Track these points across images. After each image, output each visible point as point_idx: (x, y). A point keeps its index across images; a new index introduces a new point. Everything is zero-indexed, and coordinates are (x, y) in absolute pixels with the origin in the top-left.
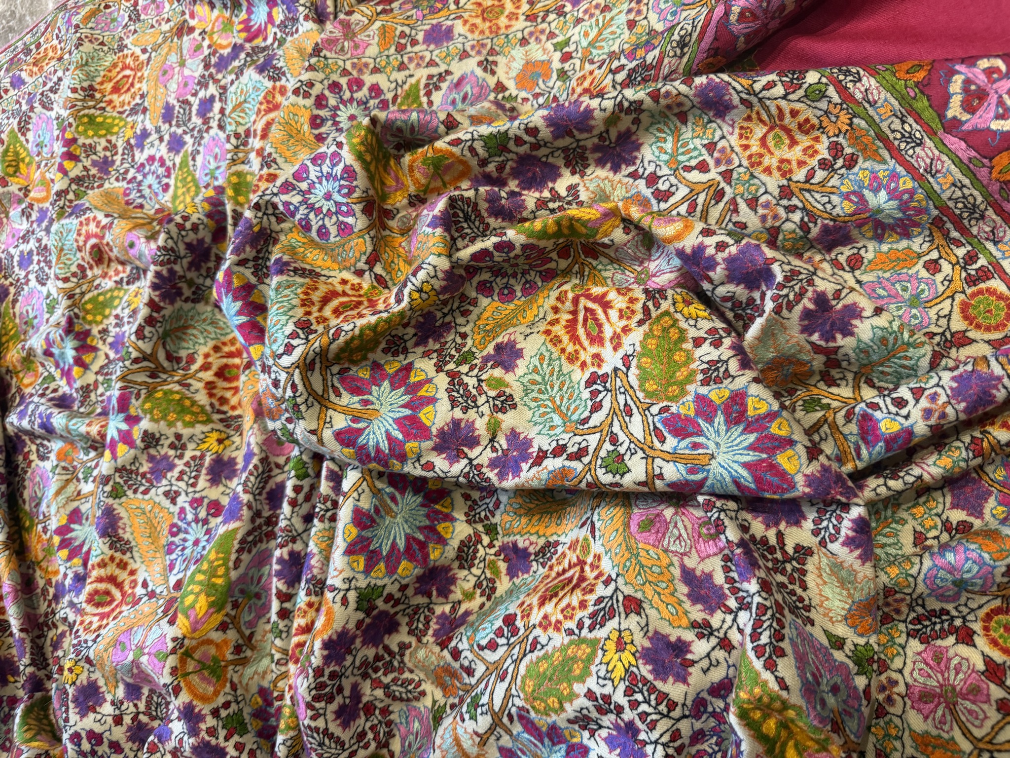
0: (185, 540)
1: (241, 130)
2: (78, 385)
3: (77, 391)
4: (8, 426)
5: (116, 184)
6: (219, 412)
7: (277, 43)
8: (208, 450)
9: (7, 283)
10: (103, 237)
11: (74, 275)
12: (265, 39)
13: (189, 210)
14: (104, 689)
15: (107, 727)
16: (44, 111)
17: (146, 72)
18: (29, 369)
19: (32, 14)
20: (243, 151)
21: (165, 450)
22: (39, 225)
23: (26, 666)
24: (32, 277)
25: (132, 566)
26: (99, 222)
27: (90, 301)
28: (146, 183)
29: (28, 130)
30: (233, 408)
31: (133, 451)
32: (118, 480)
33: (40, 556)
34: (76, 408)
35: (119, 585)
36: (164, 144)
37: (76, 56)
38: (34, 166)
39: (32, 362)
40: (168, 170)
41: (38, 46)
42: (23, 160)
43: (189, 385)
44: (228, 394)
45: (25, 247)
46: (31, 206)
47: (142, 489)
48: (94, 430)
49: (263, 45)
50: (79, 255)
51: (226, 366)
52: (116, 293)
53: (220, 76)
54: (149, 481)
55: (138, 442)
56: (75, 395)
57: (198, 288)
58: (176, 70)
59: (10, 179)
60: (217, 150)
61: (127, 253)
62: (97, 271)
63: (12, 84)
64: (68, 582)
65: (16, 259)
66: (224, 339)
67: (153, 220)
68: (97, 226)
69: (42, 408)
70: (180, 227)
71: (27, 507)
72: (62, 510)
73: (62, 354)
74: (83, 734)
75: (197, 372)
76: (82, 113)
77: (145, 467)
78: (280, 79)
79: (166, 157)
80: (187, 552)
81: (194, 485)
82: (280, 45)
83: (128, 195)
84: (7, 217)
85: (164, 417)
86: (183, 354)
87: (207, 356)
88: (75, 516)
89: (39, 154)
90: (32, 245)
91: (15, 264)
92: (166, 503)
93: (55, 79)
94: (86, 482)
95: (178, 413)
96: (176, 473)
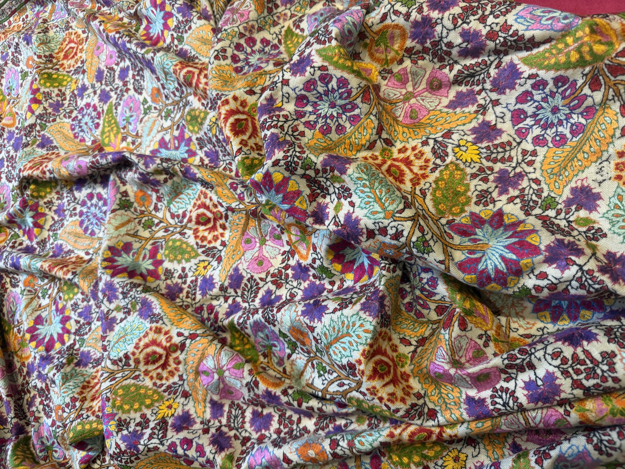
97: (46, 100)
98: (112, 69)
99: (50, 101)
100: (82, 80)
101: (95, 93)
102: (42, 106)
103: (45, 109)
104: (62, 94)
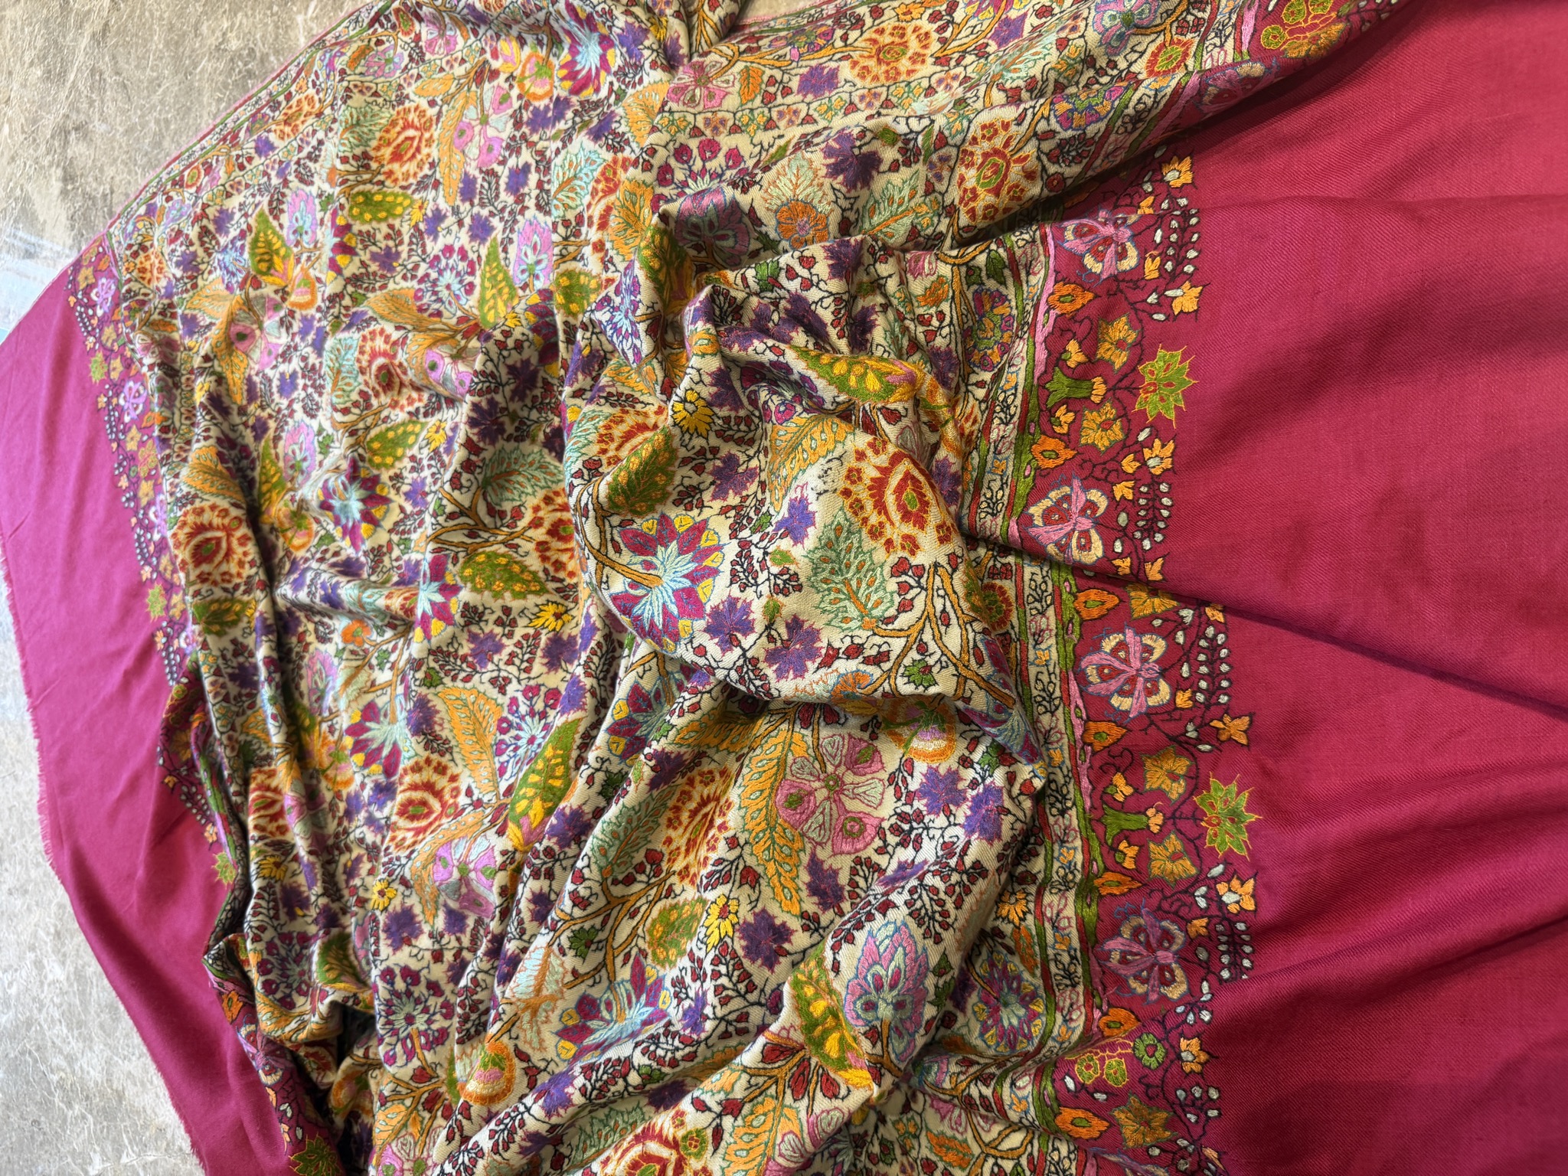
0: (517, 738)
1: (571, 216)
2: (366, 546)
4: (279, 600)
5: (404, 284)
6: (555, 579)
7: (613, 98)
8: (543, 627)
9: (265, 414)
10: (394, 356)
11: (356, 404)
12: (597, 90)
13: (510, 323)
14: (420, 918)
15: (424, 963)
17: (435, 131)
18: (299, 526)
19: (277, 52)
20: (574, 244)
21: (490, 627)
22: (303, 339)
24: (297, 406)
25: (453, 770)
26: (388, 337)
27: (377, 437)
30: (572, 574)
31: (450, 629)
32: (432, 664)
33: (326, 762)
34: (365, 576)
35: (438, 794)
36: (465, 229)
37: (343, 113)
38: (292, 260)
39: (304, 517)
40: (471, 264)
41: (289, 97)
42: (277, 252)
43: (517, 546)
44: (564, 558)
45: (286, 368)
47: (462, 675)
48: (396, 603)
49: (594, 98)
51: (560, 521)
52: (410, 428)
53: (535, 138)
54: (471, 665)
55: (458, 618)
57: (522, 423)
58: (477, 129)
60: (536, 238)
61: (427, 377)
62: (385, 399)
63: (259, 151)
64: (367, 793)
65: (275, 383)
66: (555, 487)
67: (456, 332)
68: (386, 342)
69: (325, 576)
70: (501, 345)
71: (305, 702)
73: (345, 508)
74: (397, 971)
75: (525, 529)
78: (622, 150)
79: (467, 247)
80: (521, 752)
81: (527, 670)
82: (618, 99)
83: (420, 298)
84: (261, 328)
85: (488, 587)
86: (507, 506)
87: (537, 509)
88: (371, 712)
89: (298, 243)
90: (296, 364)
91: (275, 390)
92: (493, 692)
93: (314, 142)
94: (381, 669)
95: (506, 581)
102: (356, 259)
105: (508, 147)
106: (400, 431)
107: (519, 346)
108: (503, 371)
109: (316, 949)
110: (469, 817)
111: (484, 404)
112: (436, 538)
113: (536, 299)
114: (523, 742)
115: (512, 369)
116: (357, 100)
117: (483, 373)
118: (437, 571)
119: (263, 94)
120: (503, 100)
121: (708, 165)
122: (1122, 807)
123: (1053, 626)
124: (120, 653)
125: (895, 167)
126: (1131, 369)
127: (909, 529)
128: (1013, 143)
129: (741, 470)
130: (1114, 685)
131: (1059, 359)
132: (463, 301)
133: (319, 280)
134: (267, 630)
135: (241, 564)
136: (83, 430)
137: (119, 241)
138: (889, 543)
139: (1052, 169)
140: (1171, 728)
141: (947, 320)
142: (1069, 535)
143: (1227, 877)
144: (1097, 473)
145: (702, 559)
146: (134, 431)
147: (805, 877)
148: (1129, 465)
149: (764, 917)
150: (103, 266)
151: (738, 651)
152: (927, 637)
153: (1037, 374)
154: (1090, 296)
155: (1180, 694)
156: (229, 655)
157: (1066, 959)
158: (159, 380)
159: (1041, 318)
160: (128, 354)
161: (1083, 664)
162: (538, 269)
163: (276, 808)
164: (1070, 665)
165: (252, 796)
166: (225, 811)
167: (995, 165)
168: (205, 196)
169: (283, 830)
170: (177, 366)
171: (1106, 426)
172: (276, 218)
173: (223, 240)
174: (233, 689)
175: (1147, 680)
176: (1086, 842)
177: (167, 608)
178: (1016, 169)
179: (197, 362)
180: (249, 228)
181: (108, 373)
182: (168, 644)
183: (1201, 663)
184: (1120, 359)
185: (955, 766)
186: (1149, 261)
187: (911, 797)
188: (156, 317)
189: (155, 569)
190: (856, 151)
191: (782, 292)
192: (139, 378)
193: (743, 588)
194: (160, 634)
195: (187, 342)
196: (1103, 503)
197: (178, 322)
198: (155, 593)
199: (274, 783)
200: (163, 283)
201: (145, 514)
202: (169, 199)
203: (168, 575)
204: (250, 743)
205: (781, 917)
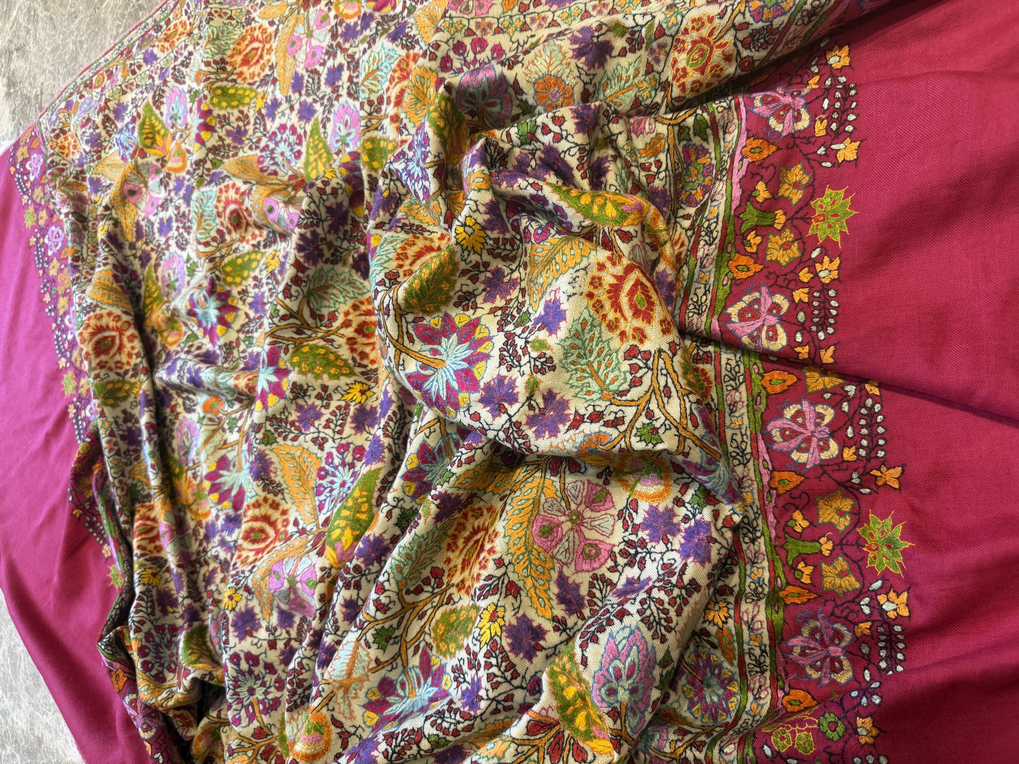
1: (374, 97)
2: (221, 342)
3: (220, 348)
4: (157, 382)
6: (360, 365)
7: (406, 11)
8: (352, 400)
9: (148, 248)
10: (242, 203)
11: (214, 239)
12: (394, 8)
13: (329, 175)
14: (259, 616)
15: (262, 650)
16: (177, 85)
17: (274, 44)
18: (173, 328)
20: (377, 118)
21: (312, 400)
22: (176, 194)
23: (184, 598)
24: (172, 242)
26: (238, 189)
27: (229, 263)
28: (278, 150)
29: (162, 103)
30: (373, 362)
33: (191, 499)
34: (220, 364)
37: (207, 31)
38: (169, 138)
39: (176, 322)
40: (299, 138)
41: (168, 22)
42: (158, 132)
43: (332, 341)
44: (367, 350)
45: (164, 215)
46: (168, 176)
48: (242, 383)
49: (392, 13)
50: (218, 220)
51: (365, 323)
52: (253, 256)
53: (347, 45)
56: (218, 352)
57: (336, 250)
58: (304, 41)
59: (147, 151)
60: (347, 117)
61: (266, 217)
62: (235, 235)
63: (146, 60)
64: (220, 523)
65: (156, 226)
66: (361, 298)
67: (288, 186)
68: (237, 193)
69: (190, 364)
70: (322, 191)
71: (176, 455)
72: (211, 458)
73: (205, 314)
74: (242, 655)
75: (338, 329)
76: (216, 85)
77: (294, 416)
78: (413, 47)
79: (297, 125)
82: (410, 12)
83: (262, 163)
84: (146, 186)
86: (325, 312)
87: (347, 314)
88: (223, 463)
89: (173, 126)
90: (171, 212)
91: (156, 230)
93: (186, 54)
94: (231, 432)
96: (323, 421)
97: (222, 127)
98: (315, 72)
99: (228, 127)
100: (273, 92)
101: (292, 108)
102: (216, 135)
103: (220, 138)
104: (244, 117)
105: (327, 53)
106: (246, 259)
107: (334, 192)
108: (323, 210)
109: (182, 637)
110: (296, 541)
111: (308, 235)
112: (272, 334)
113: (347, 159)
114: (336, 486)
115: (329, 209)
116: (217, 21)
117: (308, 212)
118: (273, 359)
119: (150, 21)
120: (325, 19)
121: (478, 57)
122: (800, 537)
123: (745, 398)
124: (43, 421)
125: (623, 53)
126: (805, 203)
127: (638, 323)
128: (716, 33)
129: (505, 280)
130: (793, 443)
131: (750, 196)
132: (293, 164)
133: (188, 151)
134: (148, 403)
135: (130, 355)
136: (19, 261)
137: (46, 126)
138: (623, 334)
139: (745, 53)
140: (840, 476)
141: (664, 167)
142: (759, 329)
143: (884, 590)
144: (780, 281)
145: (477, 347)
146: (55, 261)
147: (555, 589)
148: (805, 276)
149: (524, 621)
150: (34, 145)
151: (505, 417)
152: (653, 406)
153: (734, 207)
154: (773, 148)
155: (846, 450)
156: (120, 421)
157: (757, 652)
158: (72, 224)
159: (736, 164)
160: (51, 207)
161: (769, 428)
162: (348, 139)
163: (154, 533)
164: (758, 428)
165: (136, 524)
166: (116, 535)
167: (702, 50)
168: (107, 94)
169: (159, 549)
170: (86, 215)
171: (786, 246)
172: (158, 108)
173: (120, 125)
174: (123, 446)
175: (820, 440)
176: (772, 563)
177: (77, 388)
178: (717, 52)
179: (100, 210)
180: (139, 115)
181: (37, 221)
182: (77, 414)
183: (862, 427)
184: (796, 197)
185: (670, 505)
186: (818, 123)
187: (636, 529)
188: (71, 179)
189: (69, 360)
190: (595, 40)
191: (538, 145)
192: (59, 224)
193: (510, 368)
194: (71, 407)
195: (94, 197)
196: (785, 305)
197: (87, 184)
198: (68, 377)
199: (153, 515)
200: (77, 156)
201: (62, 321)
202: (82, 97)
203: (78, 364)
204: (135, 486)
205: (537, 620)
